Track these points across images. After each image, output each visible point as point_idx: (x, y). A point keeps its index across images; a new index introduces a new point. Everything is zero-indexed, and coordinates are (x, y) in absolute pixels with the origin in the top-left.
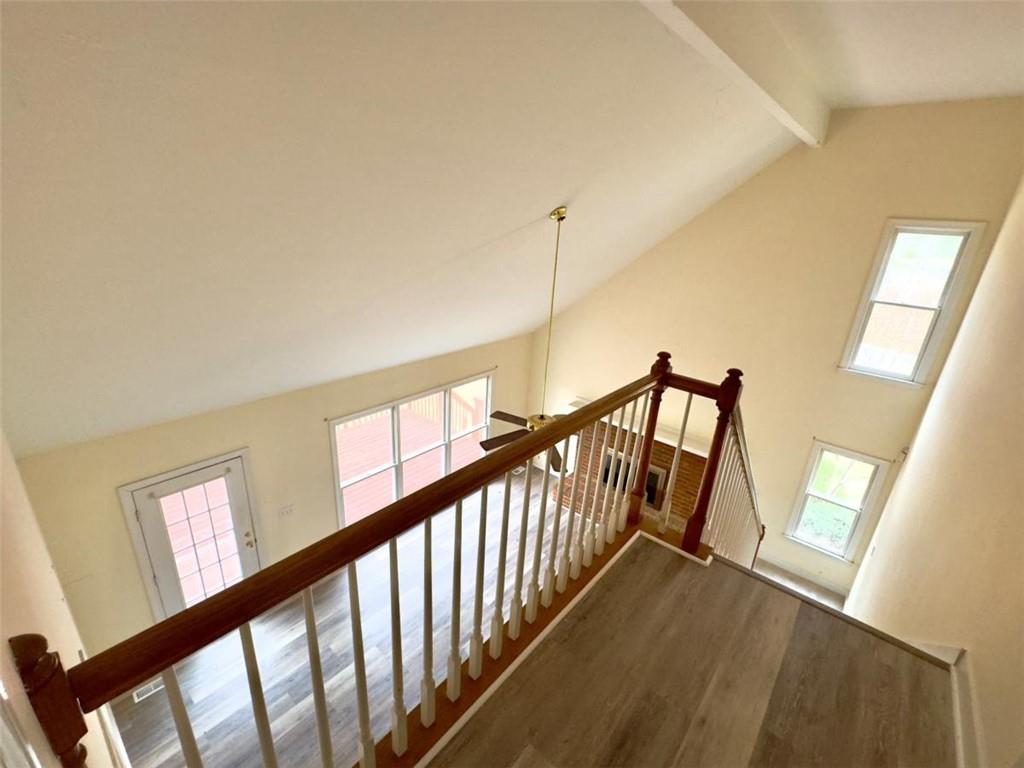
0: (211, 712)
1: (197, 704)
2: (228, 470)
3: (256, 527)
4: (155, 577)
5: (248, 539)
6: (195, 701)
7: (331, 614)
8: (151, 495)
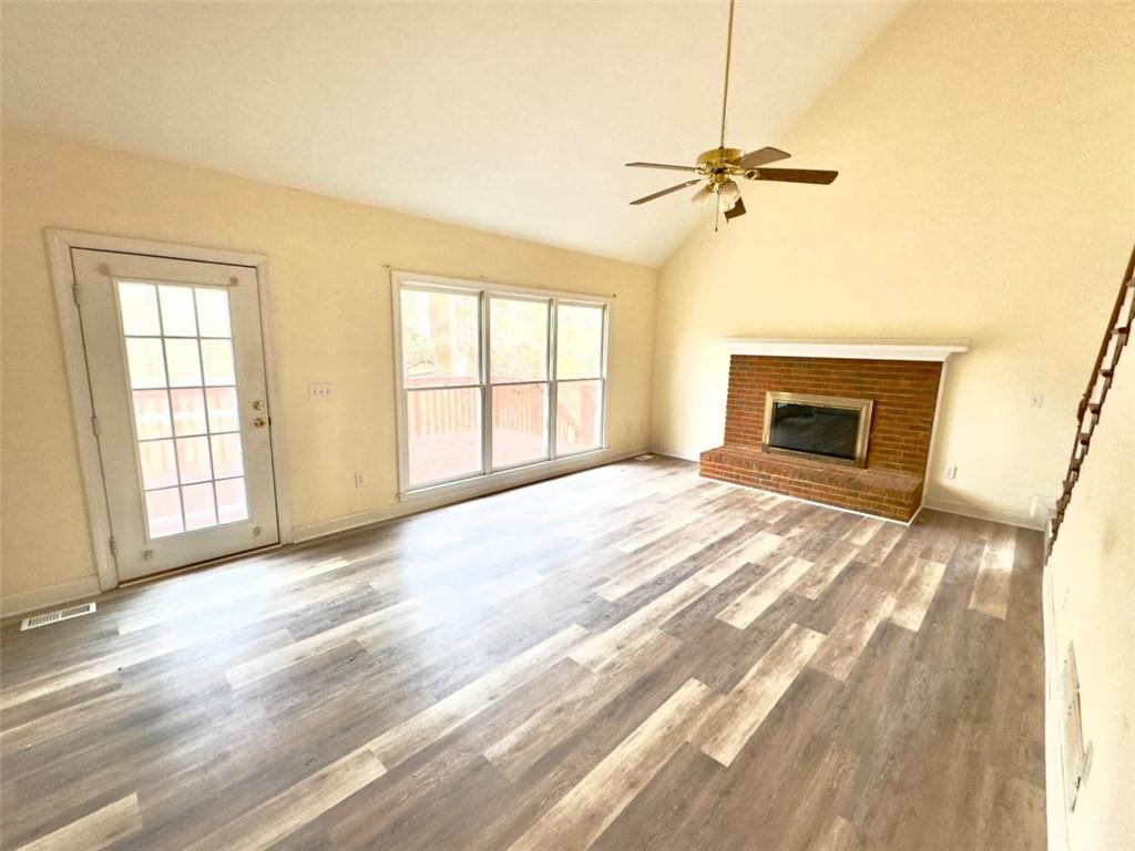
0: (143, 645)
1: (122, 636)
2: (234, 282)
3: (272, 397)
4: (94, 417)
5: (256, 414)
6: (121, 633)
7: (372, 556)
8: (104, 270)
